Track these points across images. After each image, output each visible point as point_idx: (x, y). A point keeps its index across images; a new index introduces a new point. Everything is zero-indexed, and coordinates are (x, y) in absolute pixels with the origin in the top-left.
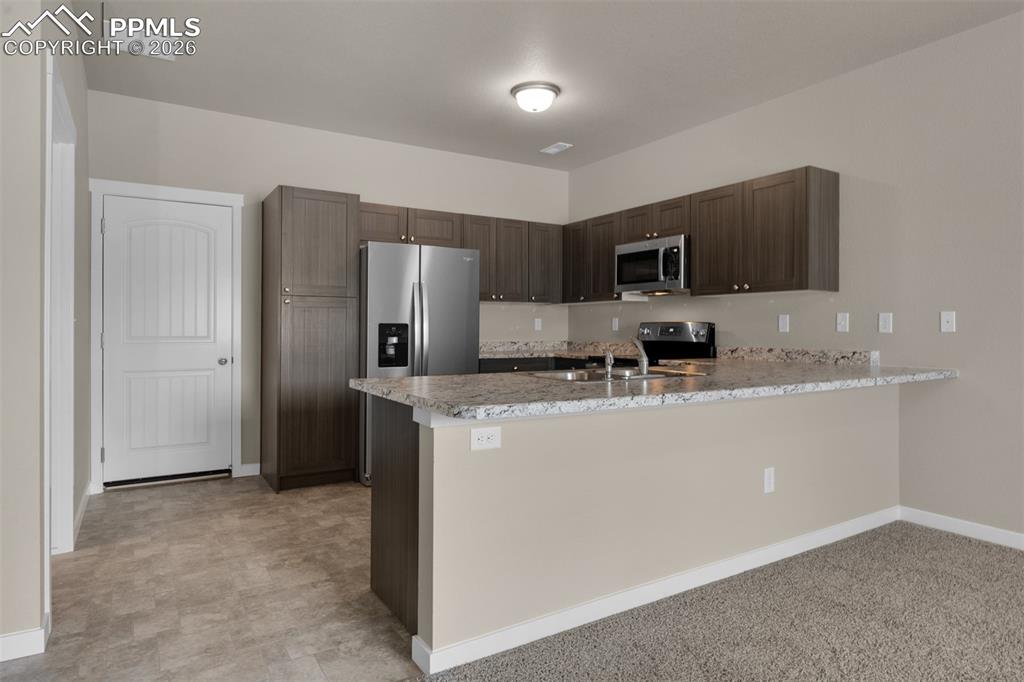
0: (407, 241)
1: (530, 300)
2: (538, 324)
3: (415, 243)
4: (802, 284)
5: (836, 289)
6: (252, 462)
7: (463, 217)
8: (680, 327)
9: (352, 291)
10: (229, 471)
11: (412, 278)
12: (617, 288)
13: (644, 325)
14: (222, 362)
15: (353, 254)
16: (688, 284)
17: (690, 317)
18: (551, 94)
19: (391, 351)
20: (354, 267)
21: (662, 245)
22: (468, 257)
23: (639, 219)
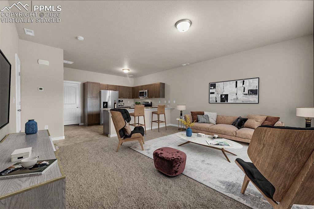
0: (107, 90)
1: (127, 98)
2: (129, 102)
3: (108, 90)
4: (160, 97)
5: (164, 98)
6: (83, 123)
7: (116, 86)
8: (148, 102)
9: (99, 97)
10: (79, 124)
11: (108, 95)
12: (139, 97)
13: (143, 102)
14: (77, 108)
15: (99, 92)
16: (148, 96)
17: (149, 101)
18: (128, 71)
19: (105, 106)
20: (99, 94)
21: (144, 91)
22: (117, 92)
23: (142, 87)
